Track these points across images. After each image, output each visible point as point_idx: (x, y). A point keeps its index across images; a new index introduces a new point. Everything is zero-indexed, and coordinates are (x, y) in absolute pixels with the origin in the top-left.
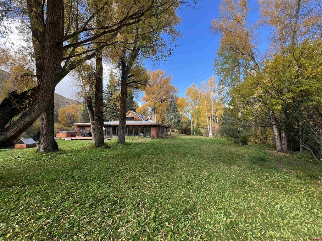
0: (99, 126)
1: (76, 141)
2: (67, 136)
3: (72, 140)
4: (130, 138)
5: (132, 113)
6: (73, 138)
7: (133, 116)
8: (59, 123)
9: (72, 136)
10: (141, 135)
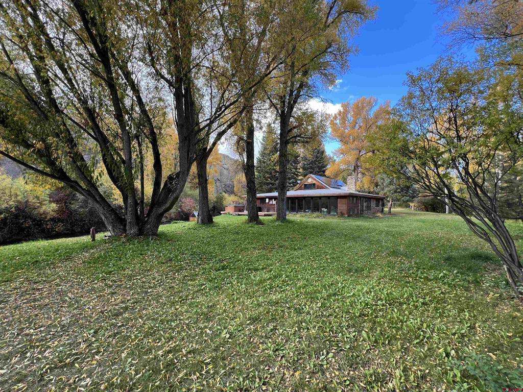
0: (251, 199)
1: (242, 216)
2: (235, 211)
3: (239, 215)
4: (306, 215)
5: (313, 178)
6: (240, 213)
7: (314, 182)
8: (235, 195)
9: (240, 211)
10: (324, 211)
